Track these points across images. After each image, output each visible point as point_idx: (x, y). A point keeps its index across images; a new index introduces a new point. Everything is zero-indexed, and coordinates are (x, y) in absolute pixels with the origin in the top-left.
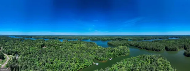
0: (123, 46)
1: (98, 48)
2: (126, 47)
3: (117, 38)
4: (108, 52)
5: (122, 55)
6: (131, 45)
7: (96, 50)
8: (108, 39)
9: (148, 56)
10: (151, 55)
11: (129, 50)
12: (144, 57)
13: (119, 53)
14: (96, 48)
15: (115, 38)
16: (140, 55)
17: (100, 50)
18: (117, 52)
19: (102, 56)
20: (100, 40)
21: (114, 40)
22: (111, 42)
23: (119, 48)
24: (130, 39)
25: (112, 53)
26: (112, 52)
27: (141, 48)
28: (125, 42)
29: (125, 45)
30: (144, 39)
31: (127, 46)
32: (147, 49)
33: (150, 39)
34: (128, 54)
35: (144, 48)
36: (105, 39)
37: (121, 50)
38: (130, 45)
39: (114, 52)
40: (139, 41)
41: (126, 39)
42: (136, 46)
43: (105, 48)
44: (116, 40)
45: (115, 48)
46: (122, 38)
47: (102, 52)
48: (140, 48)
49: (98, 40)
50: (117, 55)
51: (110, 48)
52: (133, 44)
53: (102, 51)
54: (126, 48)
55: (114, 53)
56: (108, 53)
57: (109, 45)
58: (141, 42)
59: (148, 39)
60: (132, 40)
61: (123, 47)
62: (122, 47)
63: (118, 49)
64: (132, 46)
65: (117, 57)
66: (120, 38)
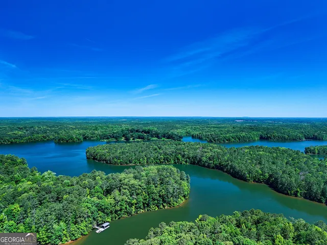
0: (160, 167)
1: (34, 181)
2: (175, 169)
3: (132, 131)
4: (91, 195)
5: (154, 208)
6: (196, 163)
7: (21, 193)
8: (88, 133)
9: (283, 222)
10: (303, 222)
11: (186, 185)
12: (257, 223)
13: (141, 198)
14: (26, 184)
15: (124, 127)
16: (239, 214)
17: (44, 189)
18: (133, 191)
19: (59, 219)
20: (45, 141)
21: (116, 137)
22: (101, 149)
23: (144, 173)
24: (193, 137)
25: (108, 201)
26: (108, 192)
27: (245, 180)
28: (169, 147)
29: (167, 160)
30: (262, 138)
31: (177, 164)
32: (274, 184)
33: (295, 140)
34: (182, 201)
35: (259, 181)
36: (75, 133)
37: (148, 183)
38: (193, 163)
39: (116, 192)
40: (235, 147)
41: (176, 132)
42: (220, 167)
43: (75, 180)
44: (127, 140)
45: (122, 175)
46: (155, 129)
47: (58, 199)
48: (237, 175)
49: (32, 142)
50: (131, 205)
51: (100, 175)
52: (204, 159)
53: (59, 193)
54: (171, 173)
55: (118, 198)
56: (88, 203)
57: (95, 161)
58: (245, 148)
59: (283, 140)
60: (200, 138)
61: (159, 171)
62: (153, 169)
63: (135, 178)
64: (204, 166)
65: (129, 213)
66: (147, 128)
